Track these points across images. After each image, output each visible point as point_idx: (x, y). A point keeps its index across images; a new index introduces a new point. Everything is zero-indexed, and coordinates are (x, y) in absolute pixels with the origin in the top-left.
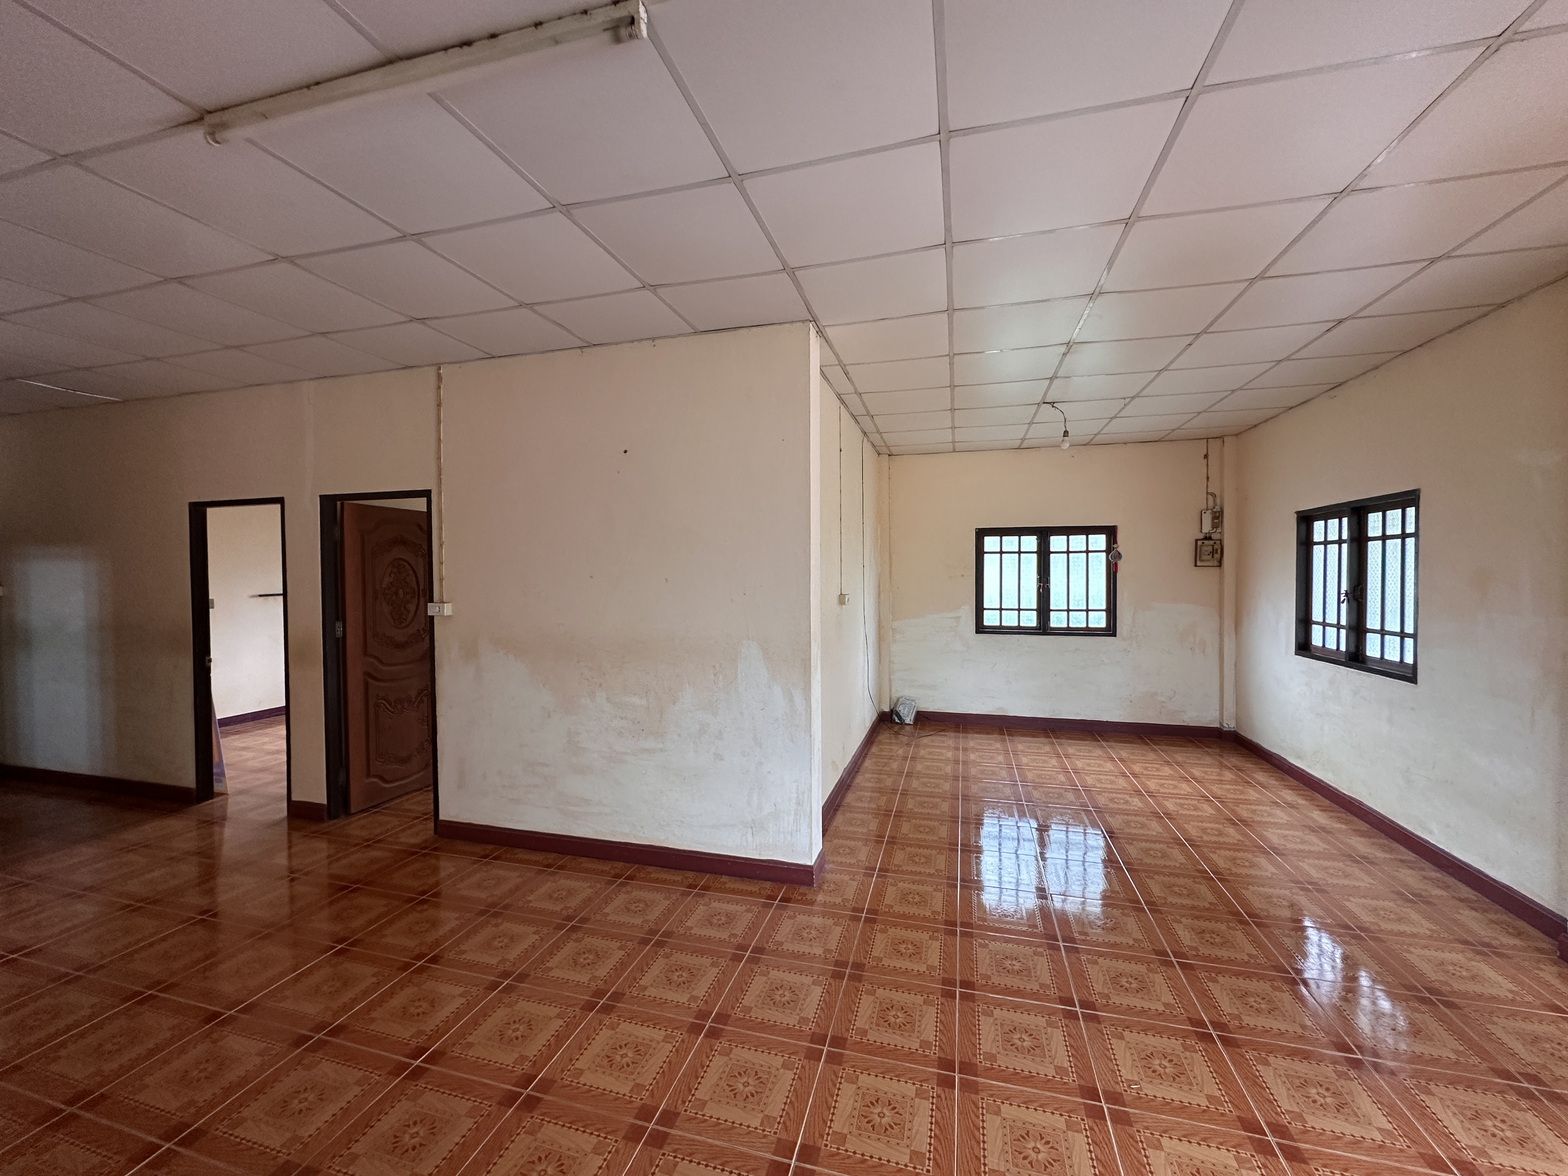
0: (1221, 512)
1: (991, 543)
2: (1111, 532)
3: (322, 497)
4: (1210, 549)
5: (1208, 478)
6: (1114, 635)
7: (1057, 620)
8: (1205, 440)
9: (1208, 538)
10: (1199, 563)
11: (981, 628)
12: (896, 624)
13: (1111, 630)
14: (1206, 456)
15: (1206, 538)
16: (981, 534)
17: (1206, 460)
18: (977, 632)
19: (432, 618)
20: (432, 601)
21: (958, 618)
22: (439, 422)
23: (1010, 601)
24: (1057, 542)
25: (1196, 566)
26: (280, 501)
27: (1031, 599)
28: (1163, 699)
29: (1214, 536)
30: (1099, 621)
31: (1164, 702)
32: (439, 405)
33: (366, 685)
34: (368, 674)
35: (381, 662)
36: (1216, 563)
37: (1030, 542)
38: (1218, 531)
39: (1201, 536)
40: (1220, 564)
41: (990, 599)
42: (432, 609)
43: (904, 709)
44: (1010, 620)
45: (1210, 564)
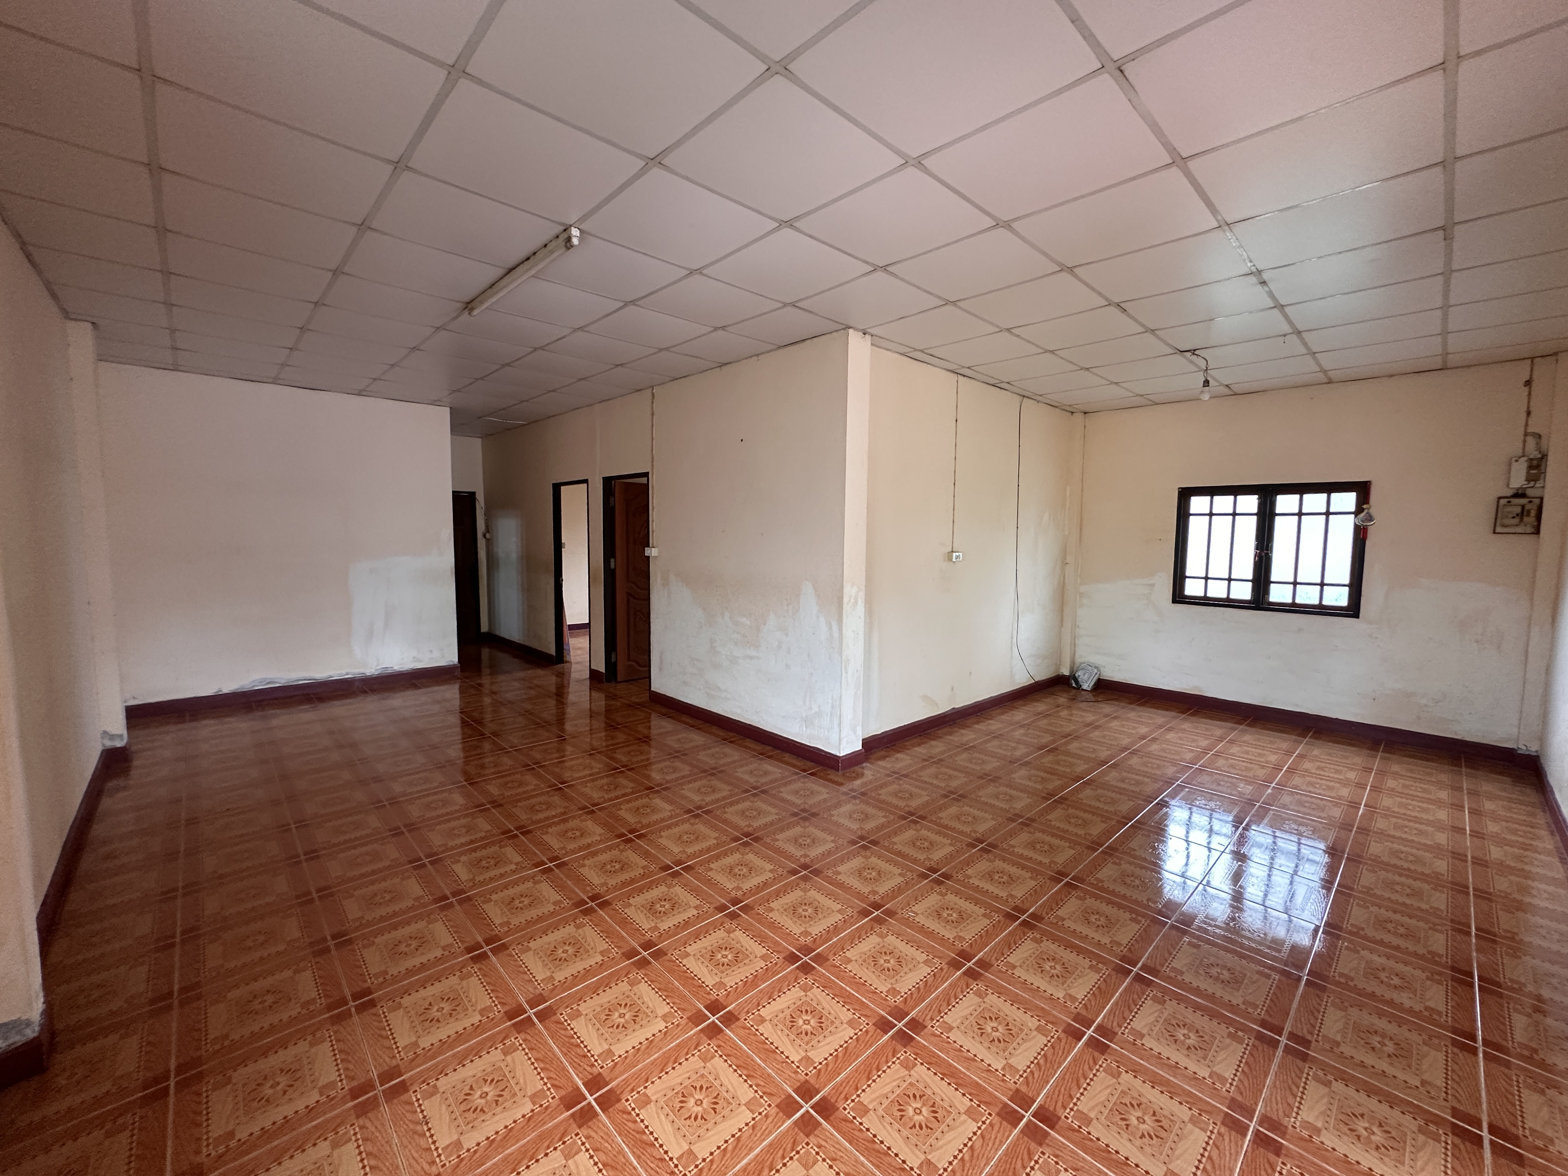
0: (1544, 457)
1: (1198, 504)
2: (1362, 490)
3: (604, 478)
4: (1518, 510)
5: (1529, 413)
6: (1356, 615)
7: (1278, 594)
8: (1529, 361)
9: (1519, 494)
10: (1498, 530)
11: (1179, 597)
12: (1082, 589)
13: (1353, 610)
14: (1528, 383)
15: (1516, 495)
16: (1185, 495)
17: (1527, 389)
18: (1174, 601)
19: (648, 557)
20: (648, 546)
21: (1153, 585)
22: (653, 426)
23: (1219, 569)
24: (1285, 503)
25: (1494, 532)
26: (585, 481)
27: (1245, 568)
28: (1424, 701)
29: (1530, 492)
30: (1339, 597)
31: (1426, 706)
32: (653, 415)
33: (628, 601)
34: (629, 594)
35: (638, 587)
36: (1529, 529)
37: (1250, 503)
38: (1537, 485)
39: (1509, 493)
40: (1537, 531)
41: (1194, 565)
42: (647, 551)
43: (1084, 674)
44: (1217, 590)
45: (1519, 529)
